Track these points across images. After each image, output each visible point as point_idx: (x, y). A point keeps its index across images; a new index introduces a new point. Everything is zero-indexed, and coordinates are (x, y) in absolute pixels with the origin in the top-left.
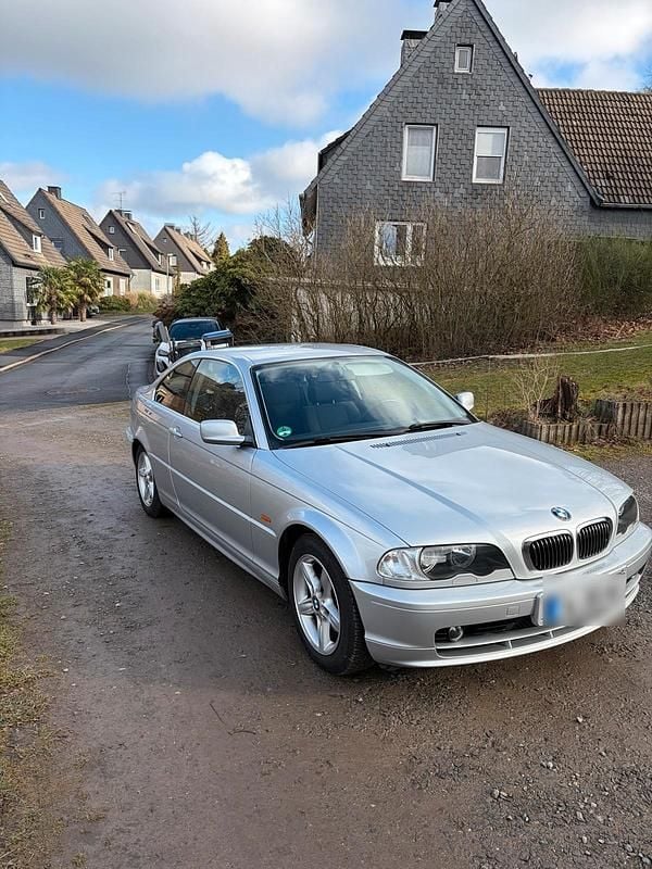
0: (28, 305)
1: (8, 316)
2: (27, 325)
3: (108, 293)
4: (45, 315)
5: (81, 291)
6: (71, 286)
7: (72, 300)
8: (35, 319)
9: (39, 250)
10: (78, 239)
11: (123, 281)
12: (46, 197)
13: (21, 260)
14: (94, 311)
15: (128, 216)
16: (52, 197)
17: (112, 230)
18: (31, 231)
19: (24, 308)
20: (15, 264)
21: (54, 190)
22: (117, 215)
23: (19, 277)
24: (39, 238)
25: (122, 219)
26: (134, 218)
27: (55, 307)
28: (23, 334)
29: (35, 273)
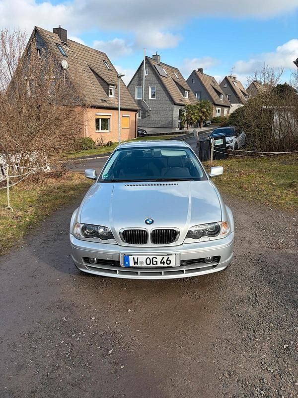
0: (179, 121)
1: (170, 126)
2: (178, 130)
3: (218, 115)
4: (186, 125)
5: (201, 114)
6: (197, 113)
7: (196, 119)
8: (181, 127)
9: (187, 97)
10: (207, 91)
11: (226, 109)
12: (196, 74)
13: (178, 102)
14: (208, 123)
15: (235, 78)
16: (199, 74)
17: (226, 86)
18: (184, 90)
19: (177, 123)
20: (175, 104)
21: (200, 70)
22: (229, 79)
23: (176, 110)
24: (187, 92)
25: (231, 80)
26: (238, 79)
27: (190, 122)
28: (176, 133)
29: (183, 107)
